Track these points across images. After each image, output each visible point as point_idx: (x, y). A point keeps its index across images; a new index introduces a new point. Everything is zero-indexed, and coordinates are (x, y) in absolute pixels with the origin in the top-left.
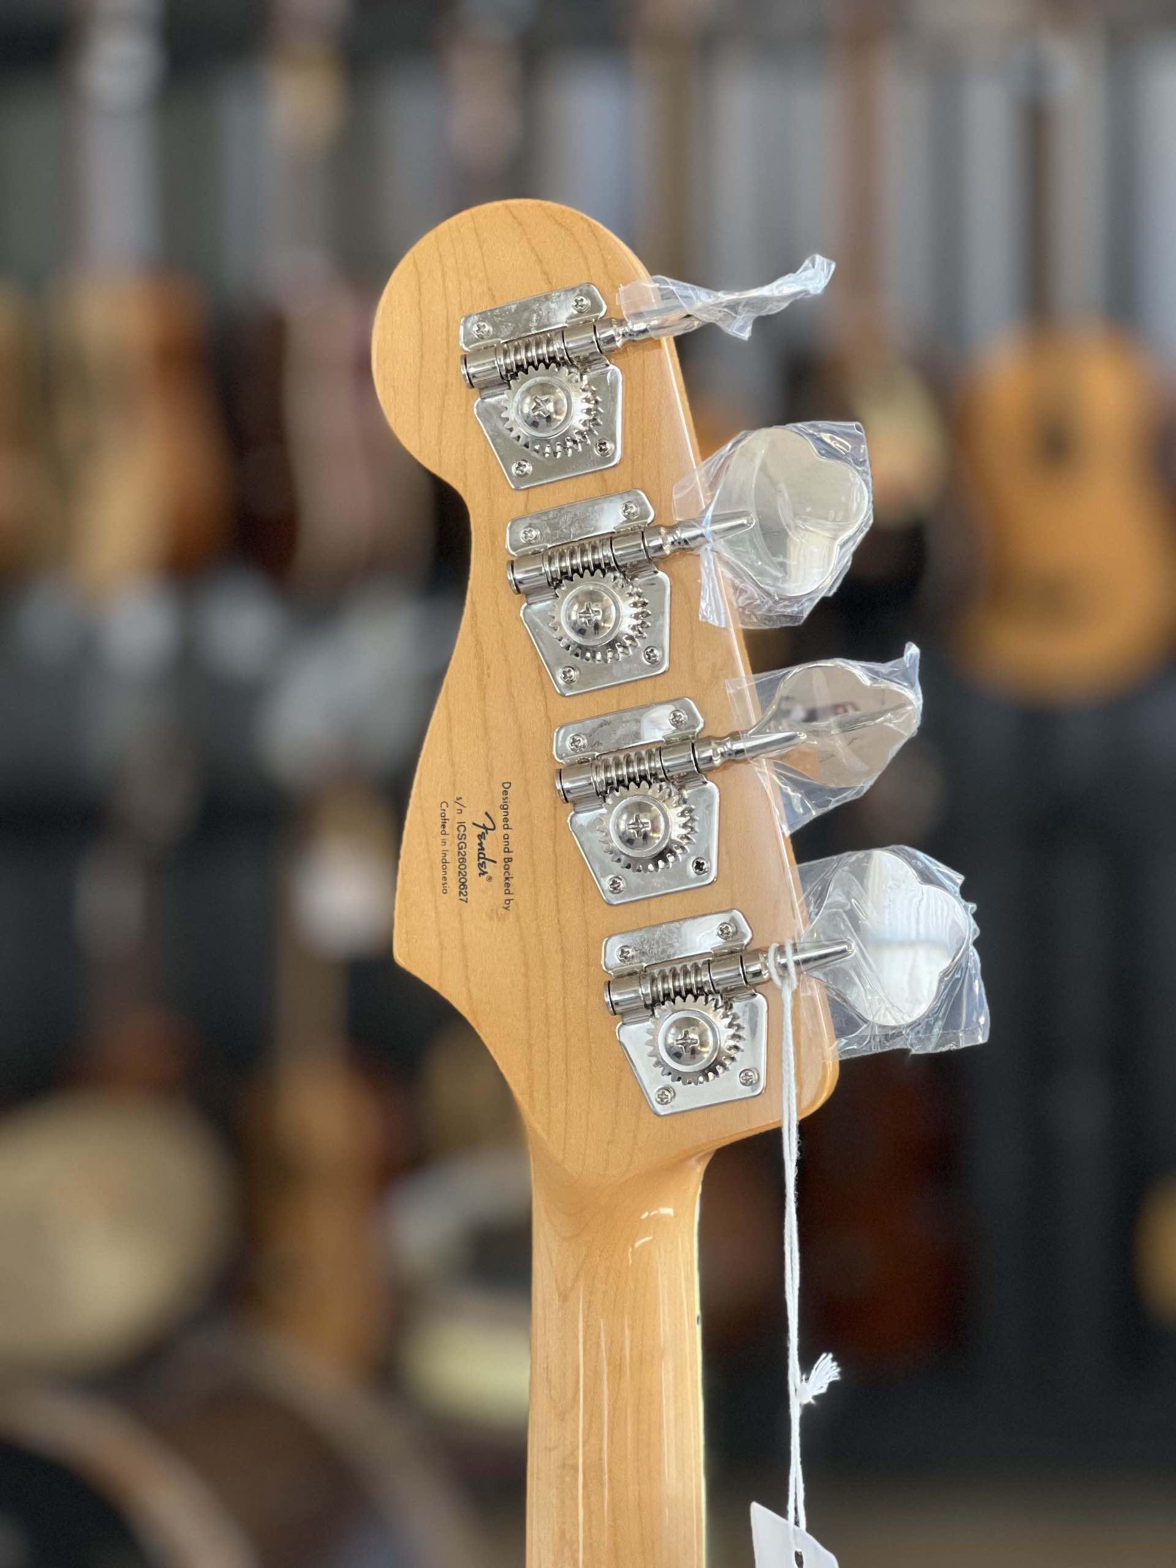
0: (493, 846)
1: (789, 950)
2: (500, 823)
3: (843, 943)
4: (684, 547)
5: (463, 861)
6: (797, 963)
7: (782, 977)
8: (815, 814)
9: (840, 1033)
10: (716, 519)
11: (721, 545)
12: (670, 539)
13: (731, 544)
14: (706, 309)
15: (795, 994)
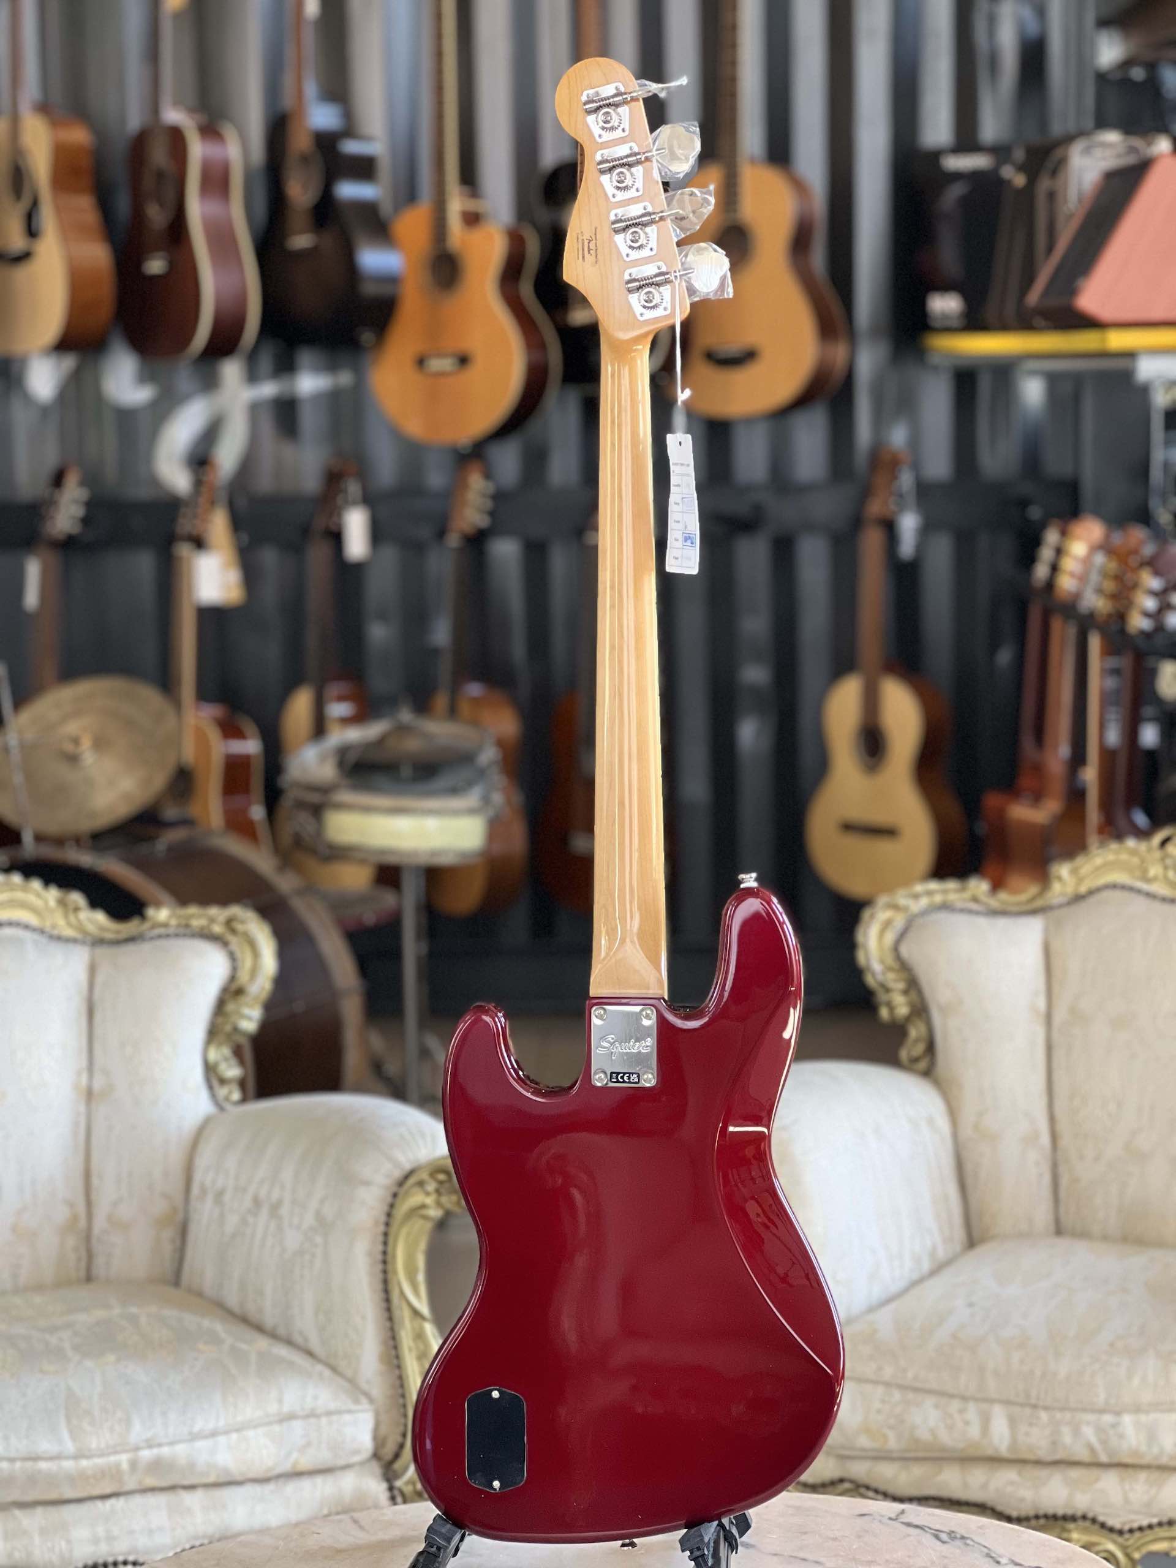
0: (592, 246)
1: (677, 271)
2: (594, 238)
3: (692, 269)
4: (647, 159)
5: (583, 250)
6: (680, 275)
7: (676, 279)
8: (683, 236)
9: (690, 296)
10: (657, 150)
11: (658, 157)
12: (644, 156)
13: (660, 157)
14: (655, 89)
15: (679, 284)
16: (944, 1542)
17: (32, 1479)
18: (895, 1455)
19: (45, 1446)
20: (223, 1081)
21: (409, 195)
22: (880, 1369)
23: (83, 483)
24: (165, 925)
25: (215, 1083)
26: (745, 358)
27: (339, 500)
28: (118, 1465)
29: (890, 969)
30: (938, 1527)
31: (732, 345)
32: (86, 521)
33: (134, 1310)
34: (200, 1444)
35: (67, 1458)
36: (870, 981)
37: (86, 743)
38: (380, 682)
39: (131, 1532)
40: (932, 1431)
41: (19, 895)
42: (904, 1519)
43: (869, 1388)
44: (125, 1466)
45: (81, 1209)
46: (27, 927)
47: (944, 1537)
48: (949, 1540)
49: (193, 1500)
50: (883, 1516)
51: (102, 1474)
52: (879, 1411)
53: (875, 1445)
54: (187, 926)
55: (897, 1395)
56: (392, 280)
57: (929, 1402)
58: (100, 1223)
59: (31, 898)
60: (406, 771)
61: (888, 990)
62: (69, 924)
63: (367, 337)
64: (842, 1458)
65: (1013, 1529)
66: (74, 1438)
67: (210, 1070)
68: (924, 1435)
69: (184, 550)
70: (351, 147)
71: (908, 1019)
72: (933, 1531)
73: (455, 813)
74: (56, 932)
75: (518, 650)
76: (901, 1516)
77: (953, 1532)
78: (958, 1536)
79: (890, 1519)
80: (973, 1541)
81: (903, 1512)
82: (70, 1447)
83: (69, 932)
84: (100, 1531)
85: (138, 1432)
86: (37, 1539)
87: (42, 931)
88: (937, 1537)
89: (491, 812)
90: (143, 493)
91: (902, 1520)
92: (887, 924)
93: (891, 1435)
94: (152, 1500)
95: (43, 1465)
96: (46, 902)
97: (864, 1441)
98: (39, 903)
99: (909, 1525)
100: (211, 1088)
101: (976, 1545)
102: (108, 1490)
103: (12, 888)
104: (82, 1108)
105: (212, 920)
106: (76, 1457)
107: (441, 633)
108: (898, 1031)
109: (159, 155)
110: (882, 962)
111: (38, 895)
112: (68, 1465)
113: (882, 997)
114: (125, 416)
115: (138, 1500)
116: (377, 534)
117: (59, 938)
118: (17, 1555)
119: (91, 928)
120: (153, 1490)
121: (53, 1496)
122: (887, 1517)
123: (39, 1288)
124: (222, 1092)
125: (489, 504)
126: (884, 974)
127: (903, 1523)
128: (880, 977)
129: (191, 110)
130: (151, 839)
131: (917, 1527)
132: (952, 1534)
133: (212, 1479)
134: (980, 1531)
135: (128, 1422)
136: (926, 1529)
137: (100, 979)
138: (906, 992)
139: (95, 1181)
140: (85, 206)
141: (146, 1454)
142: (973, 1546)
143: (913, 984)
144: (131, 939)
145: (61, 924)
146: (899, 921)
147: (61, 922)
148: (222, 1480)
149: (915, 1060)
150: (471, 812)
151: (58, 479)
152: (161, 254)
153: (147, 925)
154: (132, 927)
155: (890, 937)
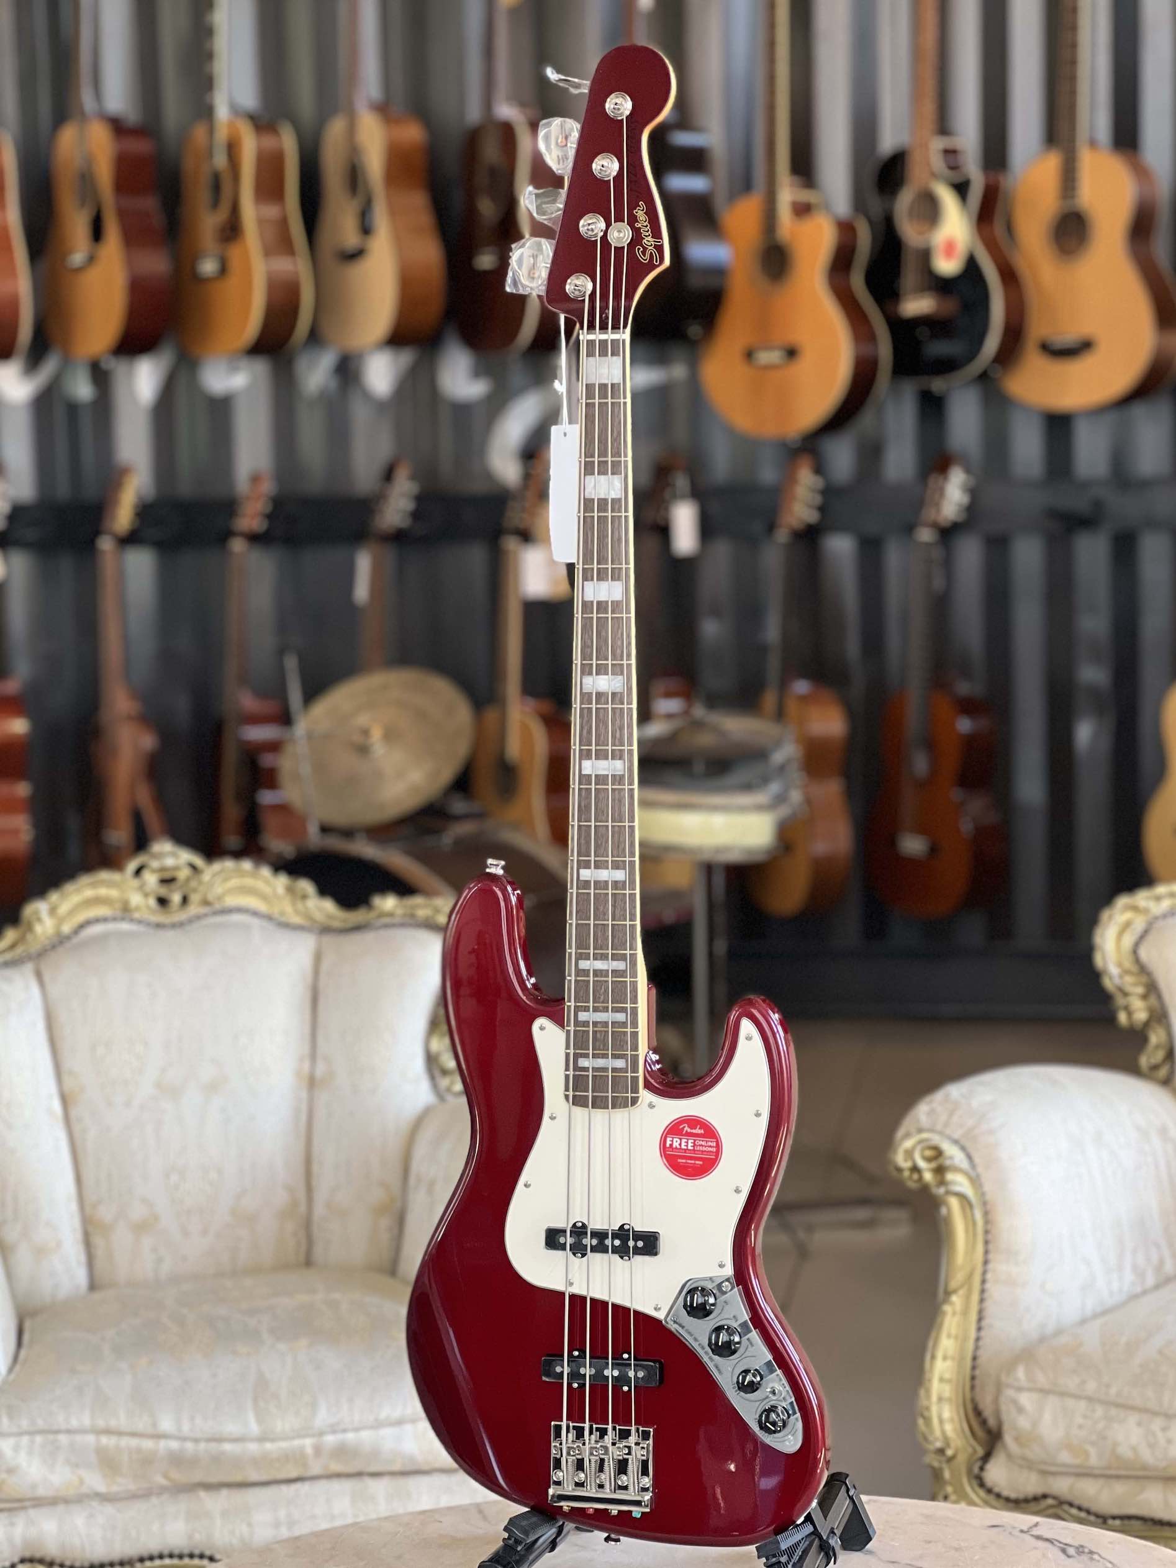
16: (1069, 1556)
17: (217, 1459)
18: (1097, 1472)
19: (231, 1428)
20: (445, 1072)
21: (744, 184)
22: (1084, 1382)
23: (413, 477)
24: (391, 914)
25: (437, 1073)
26: (1081, 348)
27: (667, 494)
28: (302, 1449)
29: (1127, 972)
30: (1068, 1541)
31: (1068, 335)
32: (416, 515)
33: (337, 1296)
34: (387, 1432)
35: (252, 1440)
36: (1108, 984)
37: (376, 734)
38: (713, 679)
39: (313, 1517)
40: (1134, 1449)
41: (249, 882)
42: (1035, 1532)
43: (1070, 1403)
44: (309, 1451)
45: (302, 1195)
46: (255, 913)
47: (1071, 1551)
48: (1076, 1555)
49: (379, 1488)
50: (1014, 1528)
51: (286, 1458)
52: (1080, 1427)
53: (1077, 1461)
54: (413, 916)
55: (1099, 1411)
56: (718, 272)
57: (1133, 1419)
58: (319, 1210)
59: (260, 885)
60: (699, 767)
61: (1126, 994)
62: (297, 912)
63: (694, 330)
64: (1044, 1473)
65: (1145, 1546)
66: (260, 1420)
67: (431, 1060)
68: (1124, 1451)
69: (511, 543)
70: (683, 139)
71: (1147, 1024)
72: (1061, 1545)
73: (742, 809)
74: (283, 919)
75: (852, 647)
76: (1035, 1529)
77: (1082, 1546)
78: (1086, 1550)
79: (1022, 1531)
80: (1100, 1555)
81: (1036, 1525)
82: (254, 1428)
83: (297, 920)
84: (282, 1514)
85: (323, 1417)
86: (218, 1522)
87: (269, 918)
88: (1064, 1551)
89: (784, 811)
90: (477, 487)
91: (1032, 1533)
92: (1127, 925)
93: (1092, 1451)
94: (336, 1485)
95: (227, 1447)
96: (274, 890)
97: (1065, 1457)
98: (267, 890)
99: (1038, 1538)
100: (432, 1078)
101: (1101, 1560)
102: (294, 1474)
103: (242, 874)
104: (304, 1095)
105: (437, 911)
106: (261, 1439)
107: (772, 631)
108: (1137, 1037)
109: (491, 152)
110: (1120, 965)
111: (267, 882)
112: (253, 1447)
113: (1120, 1001)
114: (462, 410)
115: (323, 1485)
116: (707, 529)
117: (286, 926)
118: (197, 1536)
119: (319, 916)
120: (339, 1476)
121: (238, 1478)
122: (1018, 1529)
123: (255, 1270)
124: (444, 1082)
125: (818, 500)
126: (1121, 977)
127: (1032, 1535)
128: (1117, 981)
129: (522, 104)
130: (436, 832)
131: (1047, 1540)
132: (1080, 1550)
133: (397, 1467)
134: (1110, 1546)
135: (314, 1406)
136: (1056, 1543)
137: (325, 966)
138: (1144, 997)
139: (315, 1168)
140: (418, 202)
141: (330, 1439)
142: (1099, 1561)
143: (1152, 989)
144: (358, 928)
145: (288, 910)
146: (1140, 923)
147: (288, 909)
148: (408, 1468)
149: (1155, 1068)
150: (760, 808)
151: (388, 475)
152: (490, 249)
153: (372, 915)
154: (358, 916)
155: (1128, 940)
